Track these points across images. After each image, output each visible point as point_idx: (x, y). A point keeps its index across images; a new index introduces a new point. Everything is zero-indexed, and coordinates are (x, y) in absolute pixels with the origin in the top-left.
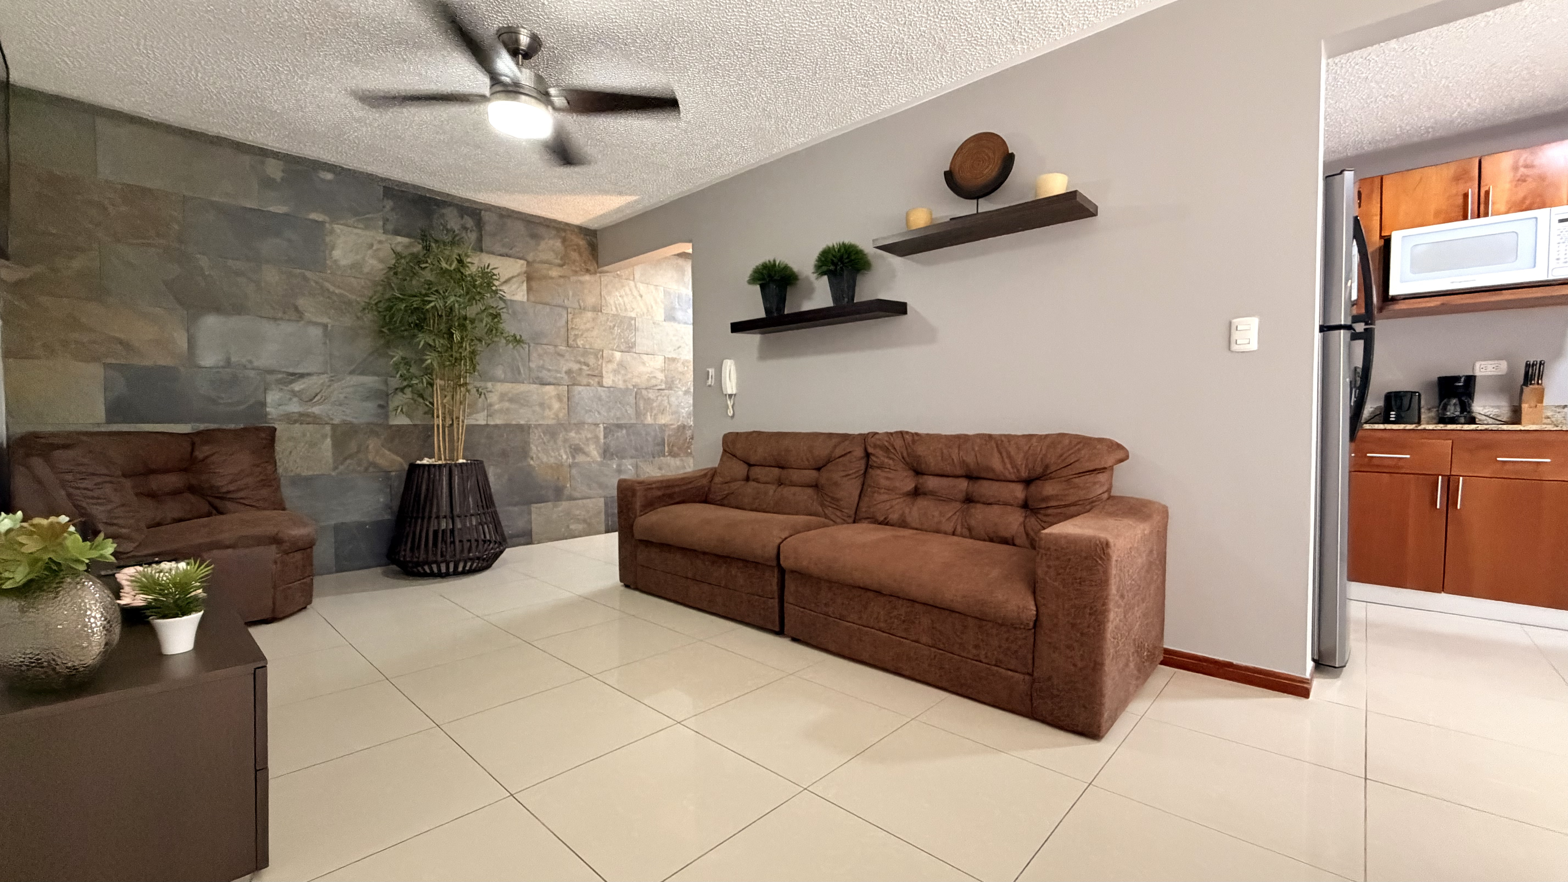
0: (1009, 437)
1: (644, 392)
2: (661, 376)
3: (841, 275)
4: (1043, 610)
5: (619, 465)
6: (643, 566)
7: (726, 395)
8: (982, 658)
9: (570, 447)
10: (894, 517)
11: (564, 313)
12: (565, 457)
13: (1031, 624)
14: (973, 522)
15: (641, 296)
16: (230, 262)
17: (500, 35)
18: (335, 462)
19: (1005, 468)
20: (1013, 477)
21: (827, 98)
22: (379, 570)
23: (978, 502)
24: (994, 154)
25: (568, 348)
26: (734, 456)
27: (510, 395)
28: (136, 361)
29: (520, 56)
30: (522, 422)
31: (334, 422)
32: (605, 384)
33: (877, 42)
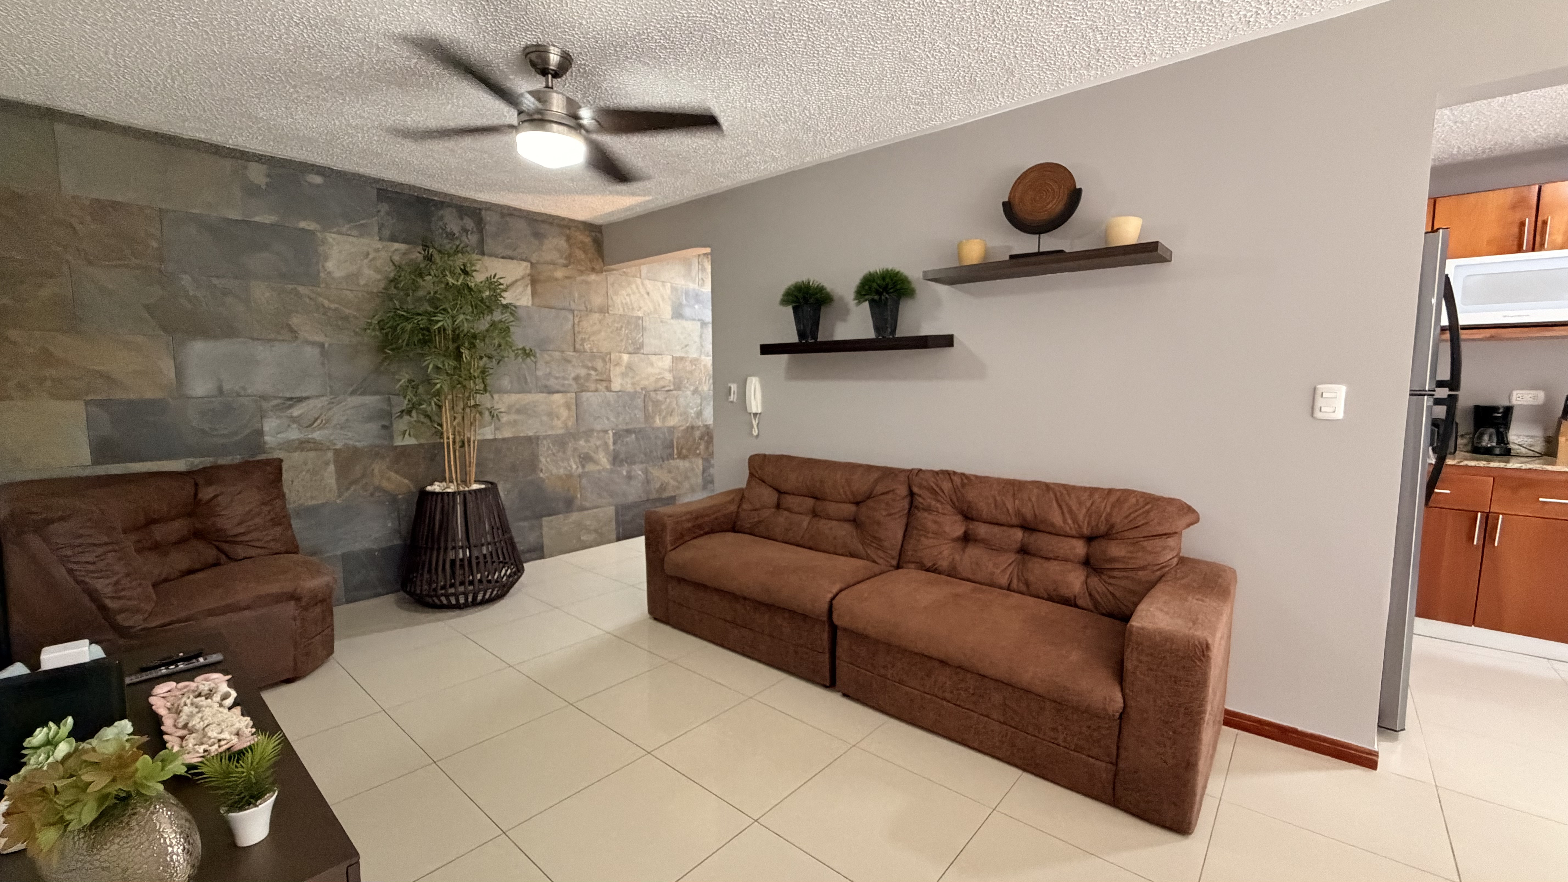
0: (1068, 489)
1: (653, 394)
2: (669, 376)
3: (885, 304)
4: (1131, 703)
5: (628, 472)
6: (674, 602)
7: (750, 413)
8: (1060, 741)
9: (580, 456)
10: (944, 564)
11: (571, 317)
12: (574, 467)
13: (1117, 715)
14: (1032, 578)
15: (648, 294)
16: (215, 281)
17: (529, 53)
18: (339, 489)
19: (1065, 521)
20: (1074, 533)
21: (875, 115)
22: (390, 598)
23: (1034, 555)
24: (1060, 188)
25: (574, 354)
26: (764, 482)
27: (517, 406)
28: (119, 395)
29: (550, 76)
30: (531, 434)
31: (338, 447)
32: (613, 389)
33: (942, 65)
